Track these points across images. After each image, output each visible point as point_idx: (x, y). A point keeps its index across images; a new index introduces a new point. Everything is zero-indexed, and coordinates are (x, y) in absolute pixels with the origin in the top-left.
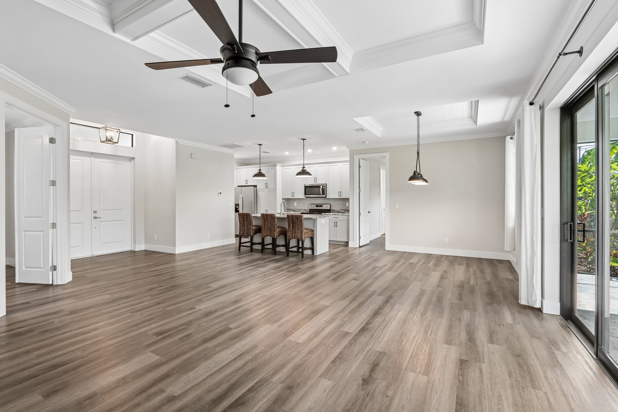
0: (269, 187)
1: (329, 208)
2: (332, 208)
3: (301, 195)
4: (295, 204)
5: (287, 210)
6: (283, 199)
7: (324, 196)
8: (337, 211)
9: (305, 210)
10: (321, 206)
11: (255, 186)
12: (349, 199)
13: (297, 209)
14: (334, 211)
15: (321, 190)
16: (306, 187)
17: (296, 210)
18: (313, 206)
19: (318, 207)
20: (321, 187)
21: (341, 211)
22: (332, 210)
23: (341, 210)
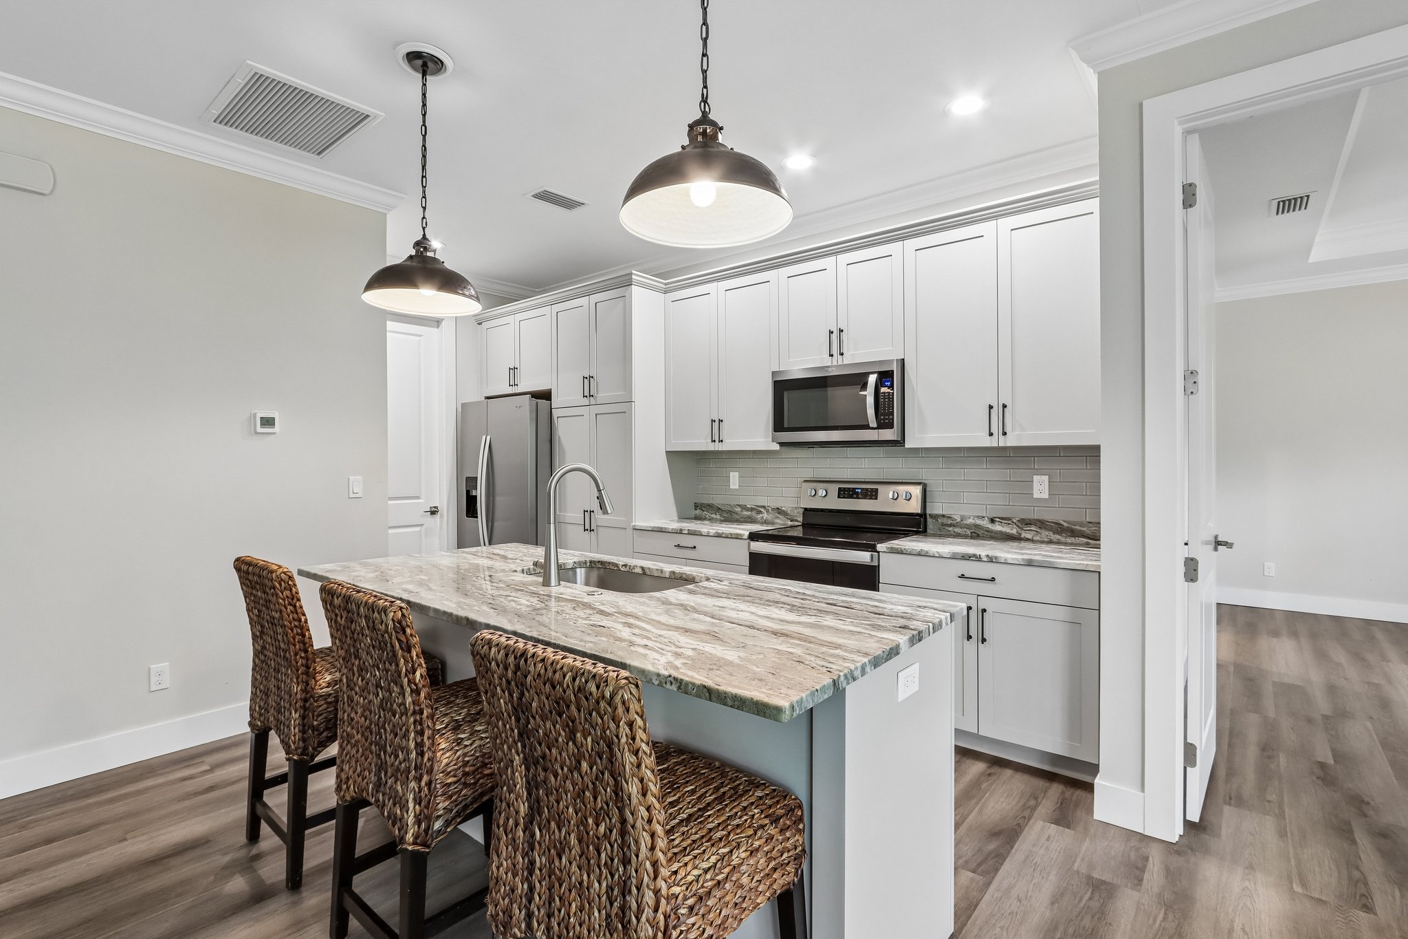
0: (602, 396)
1: (914, 507)
2: (935, 508)
3: (758, 435)
4: (734, 479)
5: (696, 506)
6: (670, 454)
7: (888, 434)
8: (968, 527)
9: (779, 511)
10: (872, 494)
11: (546, 395)
12: (1091, 454)
13: (744, 508)
14: (948, 528)
15: (870, 400)
16: (782, 387)
17: (738, 509)
18: (822, 493)
19: (851, 497)
20: (872, 379)
21: (997, 527)
22: (935, 517)
23: (992, 521)
